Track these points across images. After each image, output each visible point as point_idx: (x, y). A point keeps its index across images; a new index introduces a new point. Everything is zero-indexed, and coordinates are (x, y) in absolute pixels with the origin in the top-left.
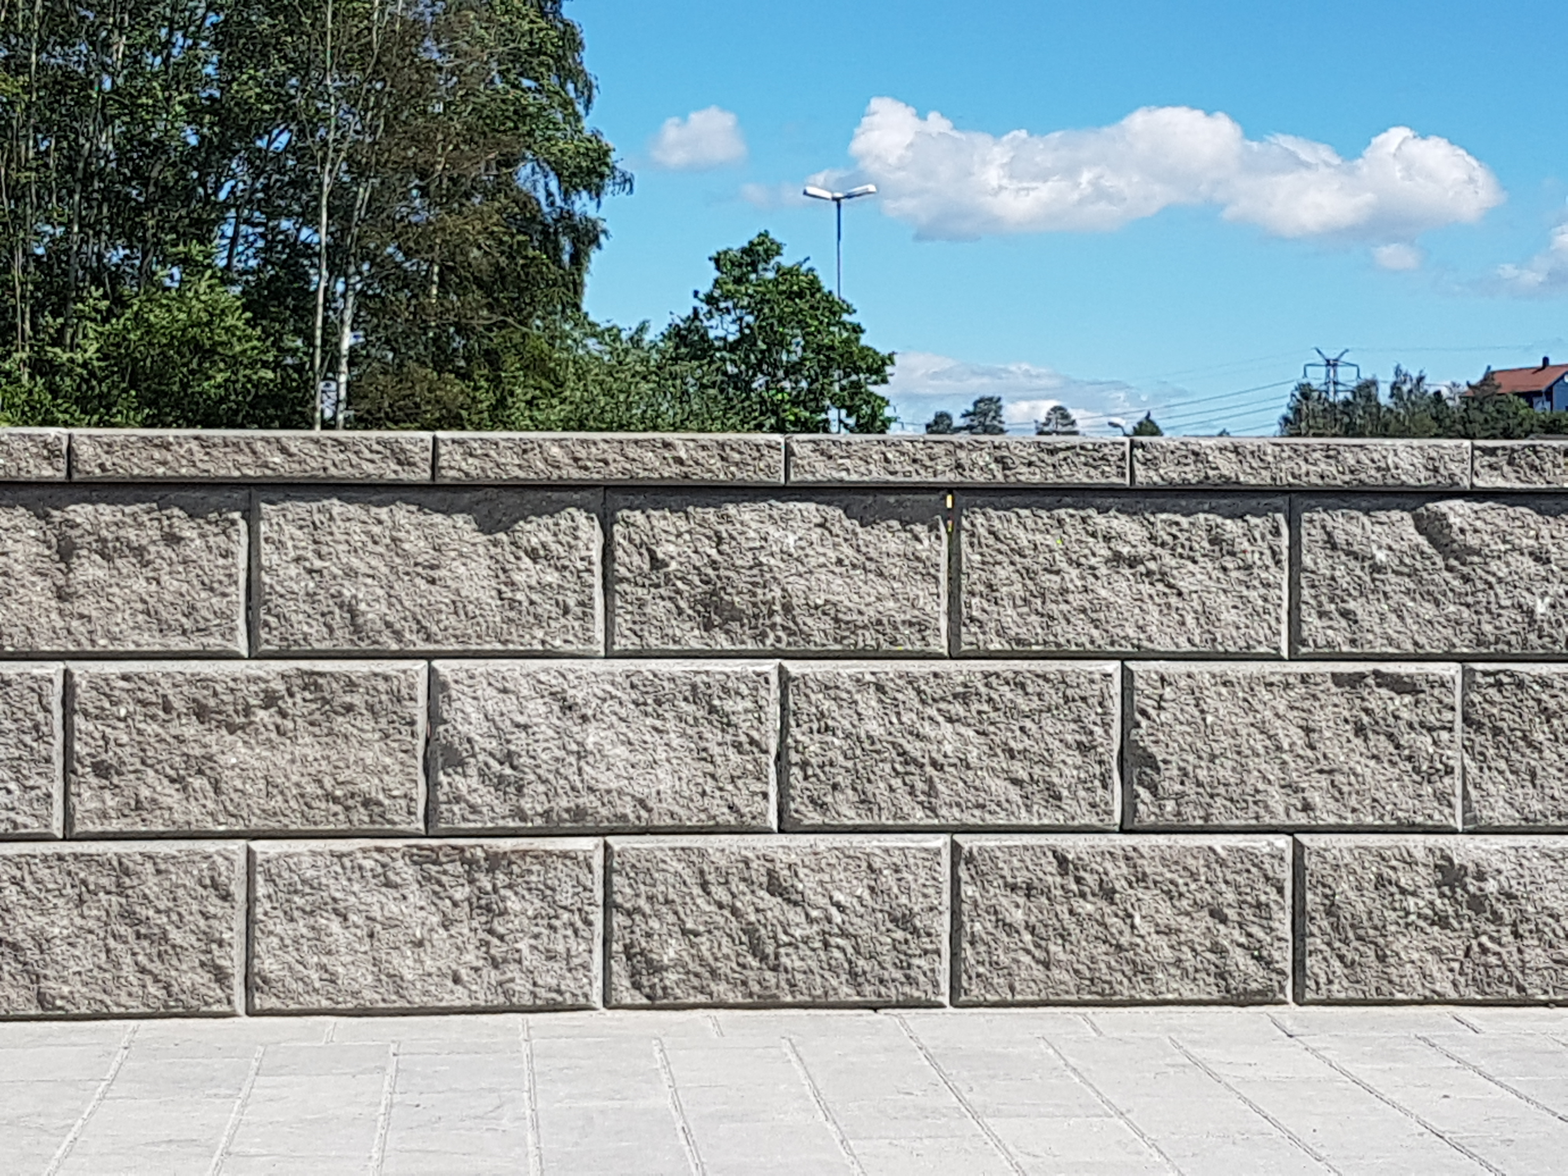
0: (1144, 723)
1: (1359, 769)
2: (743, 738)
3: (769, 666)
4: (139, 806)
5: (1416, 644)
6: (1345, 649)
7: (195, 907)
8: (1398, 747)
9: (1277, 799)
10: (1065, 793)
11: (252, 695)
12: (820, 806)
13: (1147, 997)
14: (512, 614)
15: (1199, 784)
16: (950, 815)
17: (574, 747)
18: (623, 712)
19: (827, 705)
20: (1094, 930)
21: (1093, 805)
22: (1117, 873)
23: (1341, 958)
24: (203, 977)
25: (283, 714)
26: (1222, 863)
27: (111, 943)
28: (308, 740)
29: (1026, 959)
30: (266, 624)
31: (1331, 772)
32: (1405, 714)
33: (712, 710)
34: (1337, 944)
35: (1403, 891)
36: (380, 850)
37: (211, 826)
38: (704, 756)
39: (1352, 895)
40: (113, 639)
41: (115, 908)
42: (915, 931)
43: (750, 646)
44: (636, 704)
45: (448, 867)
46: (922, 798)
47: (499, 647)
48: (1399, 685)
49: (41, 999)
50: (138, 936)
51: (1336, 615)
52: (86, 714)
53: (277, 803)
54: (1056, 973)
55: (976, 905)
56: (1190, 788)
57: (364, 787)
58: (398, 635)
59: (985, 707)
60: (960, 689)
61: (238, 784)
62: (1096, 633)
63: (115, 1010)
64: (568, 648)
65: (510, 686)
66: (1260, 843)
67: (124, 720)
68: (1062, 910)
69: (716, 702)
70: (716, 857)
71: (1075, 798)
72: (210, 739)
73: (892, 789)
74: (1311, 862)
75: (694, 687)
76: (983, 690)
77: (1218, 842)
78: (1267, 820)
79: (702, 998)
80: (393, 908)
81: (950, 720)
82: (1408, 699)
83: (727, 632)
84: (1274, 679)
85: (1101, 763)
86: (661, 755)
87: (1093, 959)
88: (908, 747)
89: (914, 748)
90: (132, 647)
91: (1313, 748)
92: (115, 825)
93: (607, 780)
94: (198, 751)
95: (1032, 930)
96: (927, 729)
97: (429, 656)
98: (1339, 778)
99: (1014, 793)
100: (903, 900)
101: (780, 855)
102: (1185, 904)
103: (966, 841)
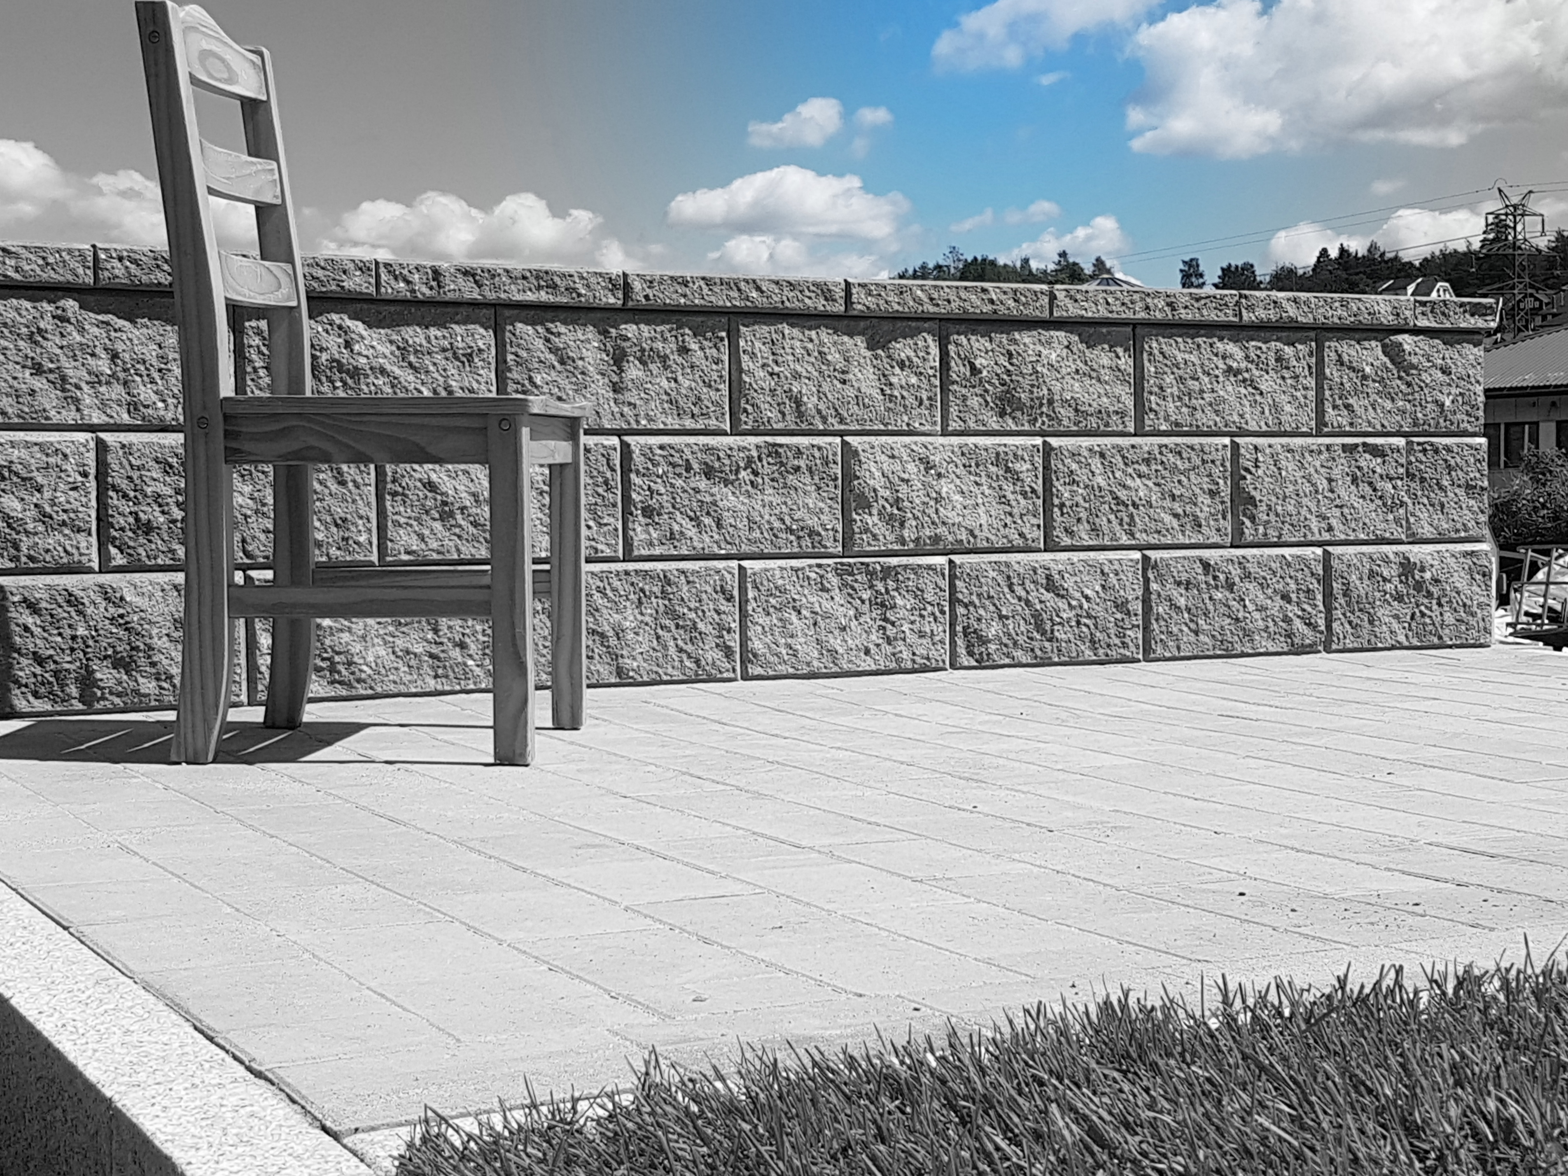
0: (1249, 476)
1: (1356, 505)
2: (1028, 489)
3: (1038, 441)
4: (672, 537)
5: (1383, 426)
6: (1347, 429)
7: (712, 607)
8: (1375, 490)
9: (1314, 524)
10: (1203, 523)
11: (740, 457)
12: (1069, 532)
13: (1250, 651)
14: (892, 405)
15: (1277, 515)
16: (1142, 538)
17: (934, 495)
18: (958, 471)
19: (1074, 466)
20: (1223, 609)
21: (1218, 530)
22: (1236, 572)
23: (1350, 623)
24: (718, 655)
25: (755, 473)
26: (1289, 565)
27: (659, 631)
28: (771, 491)
29: (1185, 629)
30: (745, 410)
31: (1341, 507)
32: (1378, 470)
33: (1008, 470)
34: (1348, 614)
35: (1385, 580)
36: (819, 566)
37: (716, 550)
38: (1003, 500)
39: (1358, 582)
40: (650, 420)
41: (662, 609)
42: (1128, 613)
43: (1027, 427)
44: (964, 466)
45: (858, 577)
46: (1126, 527)
47: (882, 427)
48: (1376, 451)
49: (620, 672)
50: (677, 626)
51: (1342, 407)
52: (638, 473)
53: (757, 534)
54: (1202, 637)
55: (1159, 595)
56: (1272, 517)
57: (810, 522)
58: (824, 419)
59: (1160, 467)
60: (1146, 456)
61: (732, 521)
62: (1218, 419)
63: (665, 678)
64: (922, 428)
65: (896, 453)
66: (1308, 551)
67: (661, 477)
68: (1206, 596)
69: (1010, 465)
70: (1016, 567)
71: (1209, 526)
72: (715, 490)
73: (1109, 521)
74: (1335, 563)
75: (998, 454)
76: (1158, 456)
77: (1287, 551)
78: (1310, 537)
79: (1007, 661)
80: (827, 605)
81: (1140, 476)
82: (1379, 460)
83: (1014, 418)
84: (1314, 447)
85: (1223, 502)
86: (980, 501)
87: (1222, 627)
88: (1119, 494)
89: (1122, 494)
90: (662, 426)
91: (1332, 491)
92: (657, 551)
93: (953, 517)
94: (708, 499)
95: (1189, 610)
96: (1129, 482)
97: (841, 434)
98: (1346, 511)
99: (1175, 523)
100: (1122, 593)
101: (1052, 565)
102: (1269, 591)
103: (1153, 554)
